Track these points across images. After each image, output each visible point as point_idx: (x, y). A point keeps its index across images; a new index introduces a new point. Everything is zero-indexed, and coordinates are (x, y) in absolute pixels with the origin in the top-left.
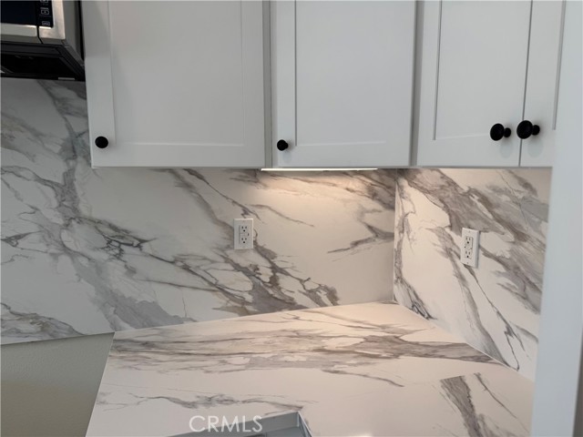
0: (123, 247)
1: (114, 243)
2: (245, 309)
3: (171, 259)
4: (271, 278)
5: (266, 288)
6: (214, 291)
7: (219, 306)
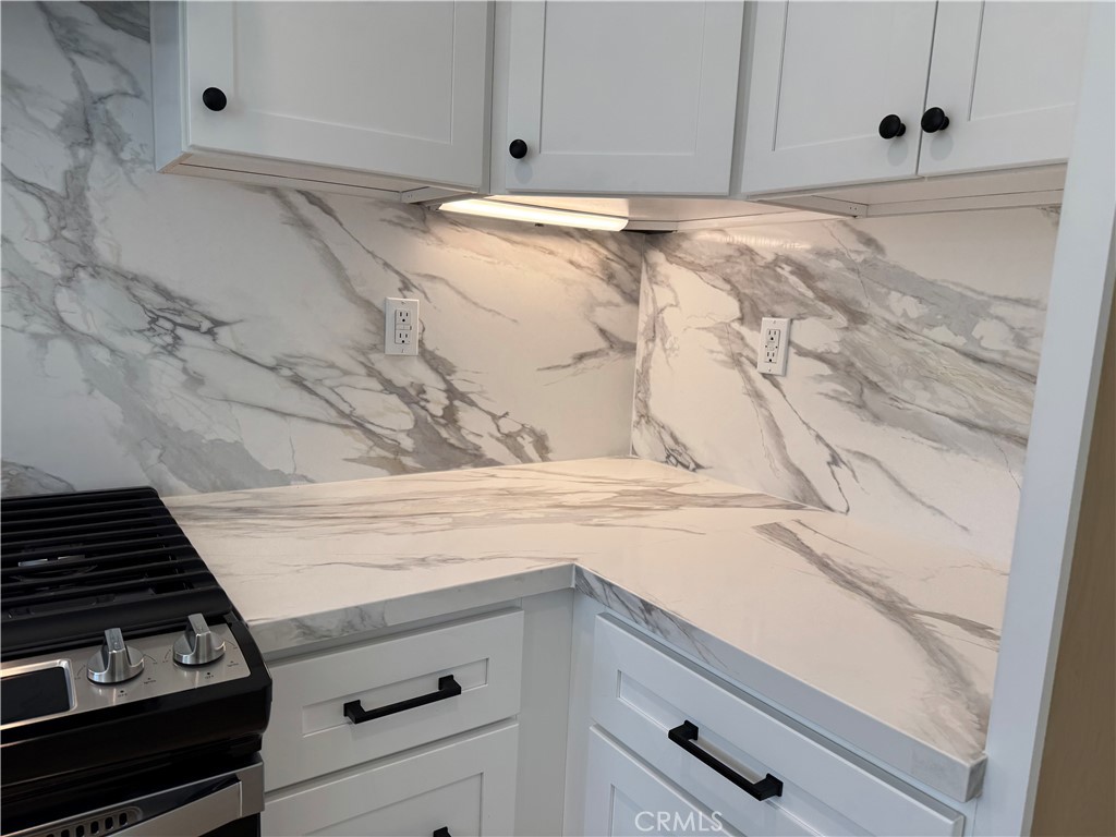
0: (180, 332)
1: (162, 322)
2: (400, 462)
3: (271, 362)
4: (445, 409)
5: (437, 427)
6: (346, 427)
7: (355, 455)
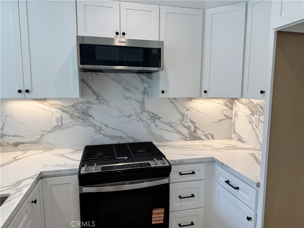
1: (153, 118)
2: (186, 139)
3: (167, 123)
4: (194, 130)
5: (193, 133)
6: (178, 133)
7: (179, 138)
